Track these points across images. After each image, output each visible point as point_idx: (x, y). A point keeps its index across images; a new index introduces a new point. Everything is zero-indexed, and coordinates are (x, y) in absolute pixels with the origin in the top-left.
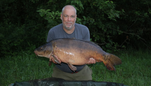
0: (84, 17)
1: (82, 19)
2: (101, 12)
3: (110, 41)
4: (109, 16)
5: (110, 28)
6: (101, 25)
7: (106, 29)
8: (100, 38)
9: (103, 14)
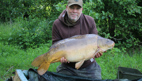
0: (103, 12)
1: (101, 14)
2: (122, 8)
3: (132, 37)
4: (129, 11)
5: (131, 24)
6: (122, 21)
7: (128, 25)
8: (121, 33)
9: (124, 10)
